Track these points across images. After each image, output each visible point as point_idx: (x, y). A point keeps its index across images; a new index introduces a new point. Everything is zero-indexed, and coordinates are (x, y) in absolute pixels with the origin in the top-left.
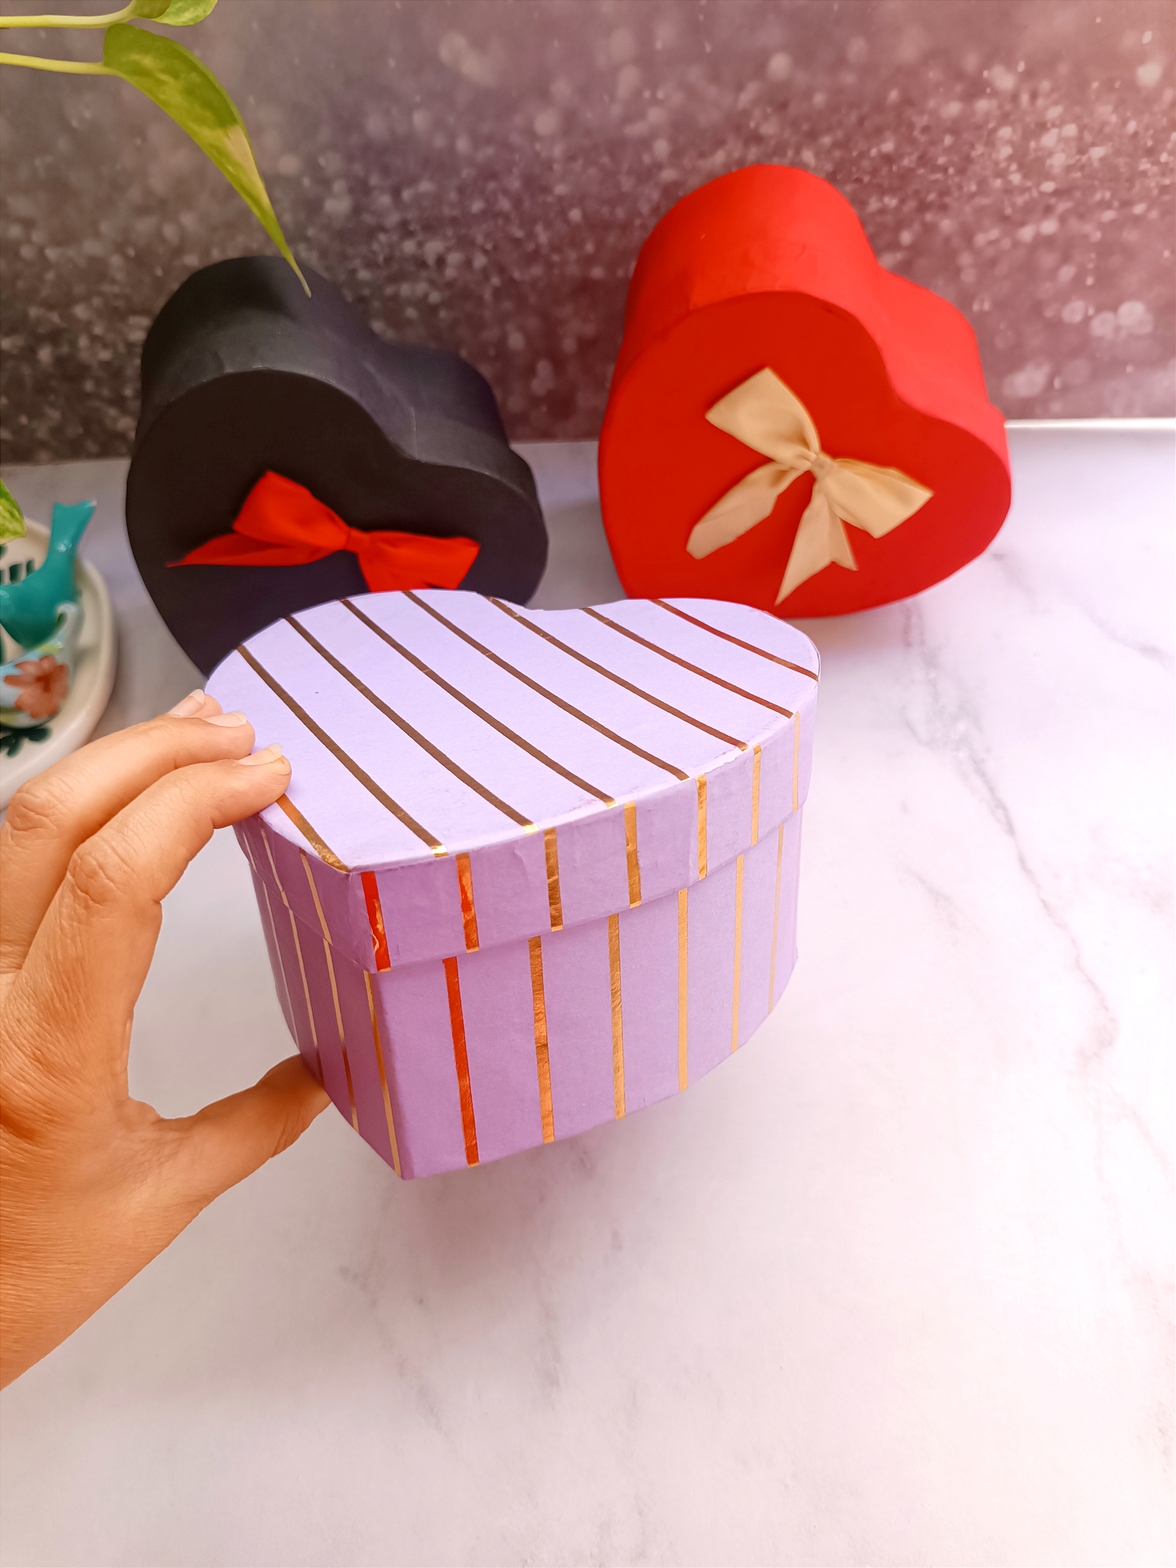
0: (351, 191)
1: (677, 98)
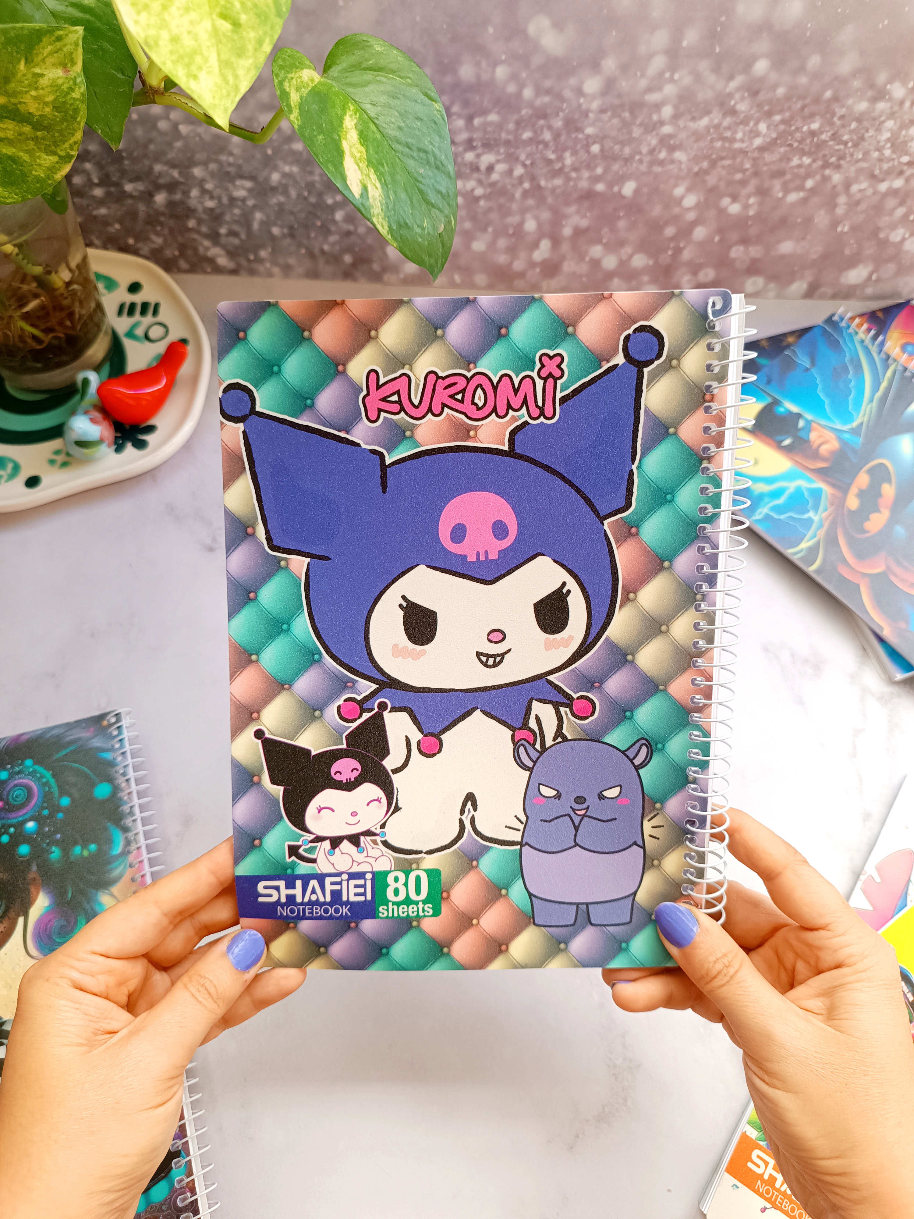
1: (688, 80)
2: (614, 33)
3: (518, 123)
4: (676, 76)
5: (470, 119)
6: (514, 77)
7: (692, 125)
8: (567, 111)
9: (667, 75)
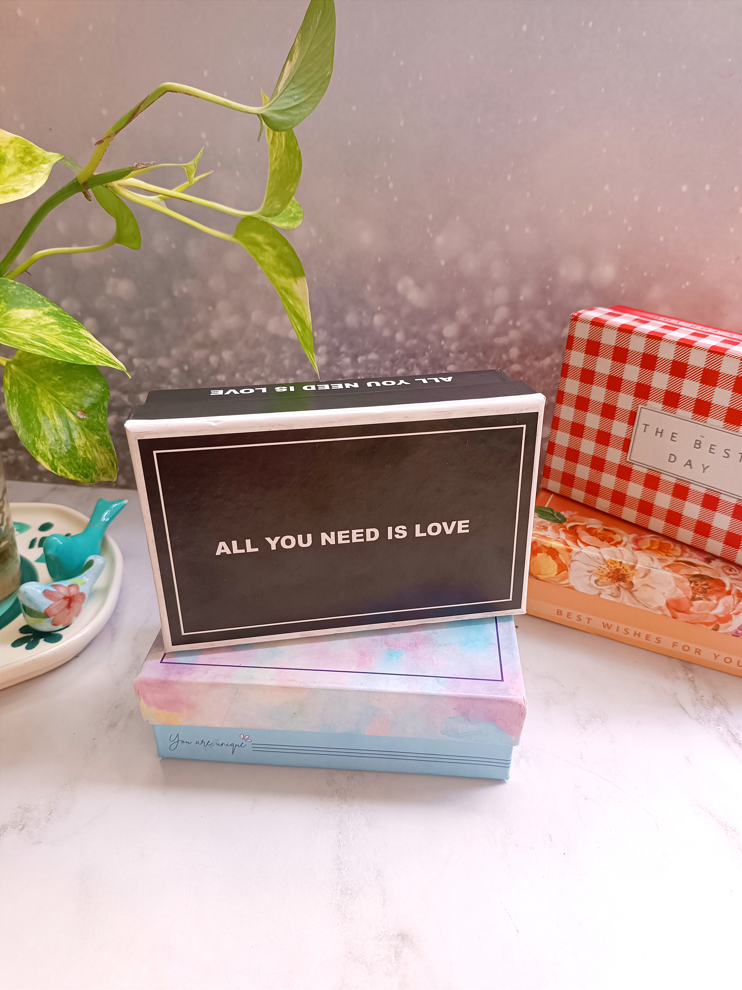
0: (328, 353)
1: (528, 327)
2: (464, 290)
3: (393, 361)
4: (518, 324)
5: (355, 357)
6: (388, 324)
7: (536, 363)
8: (431, 351)
9: (511, 323)
